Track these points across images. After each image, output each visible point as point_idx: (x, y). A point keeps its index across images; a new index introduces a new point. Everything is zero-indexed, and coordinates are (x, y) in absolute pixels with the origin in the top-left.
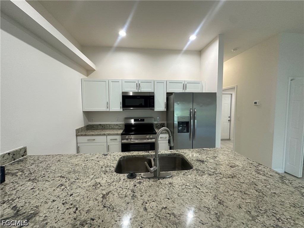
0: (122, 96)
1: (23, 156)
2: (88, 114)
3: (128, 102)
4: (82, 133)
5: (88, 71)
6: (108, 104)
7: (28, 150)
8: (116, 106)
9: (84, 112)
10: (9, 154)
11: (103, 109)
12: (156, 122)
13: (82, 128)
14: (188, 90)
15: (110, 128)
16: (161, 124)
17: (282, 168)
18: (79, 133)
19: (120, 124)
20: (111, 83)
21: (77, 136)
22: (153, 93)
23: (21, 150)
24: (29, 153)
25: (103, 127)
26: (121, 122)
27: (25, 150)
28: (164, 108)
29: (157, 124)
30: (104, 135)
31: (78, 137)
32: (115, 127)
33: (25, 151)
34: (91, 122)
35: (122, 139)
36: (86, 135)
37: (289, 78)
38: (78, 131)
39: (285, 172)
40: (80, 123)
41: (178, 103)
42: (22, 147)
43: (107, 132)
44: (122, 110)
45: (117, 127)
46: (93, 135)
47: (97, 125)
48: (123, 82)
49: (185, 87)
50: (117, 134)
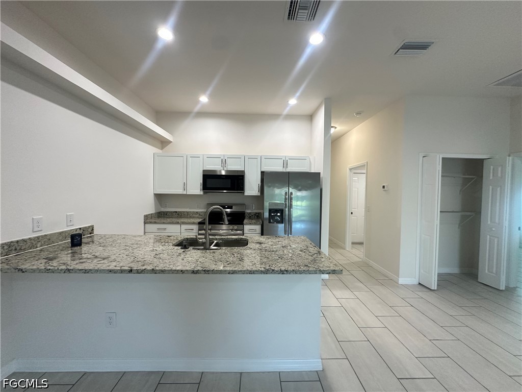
0: (203, 175)
1: (90, 234)
2: (160, 198)
3: (210, 183)
4: (151, 221)
5: (163, 143)
6: (185, 185)
7: (95, 228)
8: (195, 187)
9: (155, 194)
10: (80, 229)
11: (180, 191)
12: (248, 211)
13: (152, 214)
14: (290, 169)
15: (188, 216)
16: (256, 213)
17: (415, 278)
18: (148, 219)
19: (202, 212)
20: (190, 159)
21: (145, 223)
22: (243, 172)
23: (89, 227)
24: (95, 232)
25: (179, 215)
26: (202, 209)
27: (92, 228)
28: (257, 192)
29: (250, 213)
30: (178, 223)
31: (146, 225)
32: (194, 215)
33: (93, 230)
34: (164, 208)
35: (200, 230)
36: (155, 223)
37: (420, 154)
38: (146, 217)
39: (419, 283)
40: (150, 208)
41: (270, 185)
42: (90, 225)
43: (183, 220)
44: (202, 193)
45: (197, 215)
46: (164, 223)
47: (172, 212)
48: (205, 157)
49: (285, 164)
50: (193, 223)
